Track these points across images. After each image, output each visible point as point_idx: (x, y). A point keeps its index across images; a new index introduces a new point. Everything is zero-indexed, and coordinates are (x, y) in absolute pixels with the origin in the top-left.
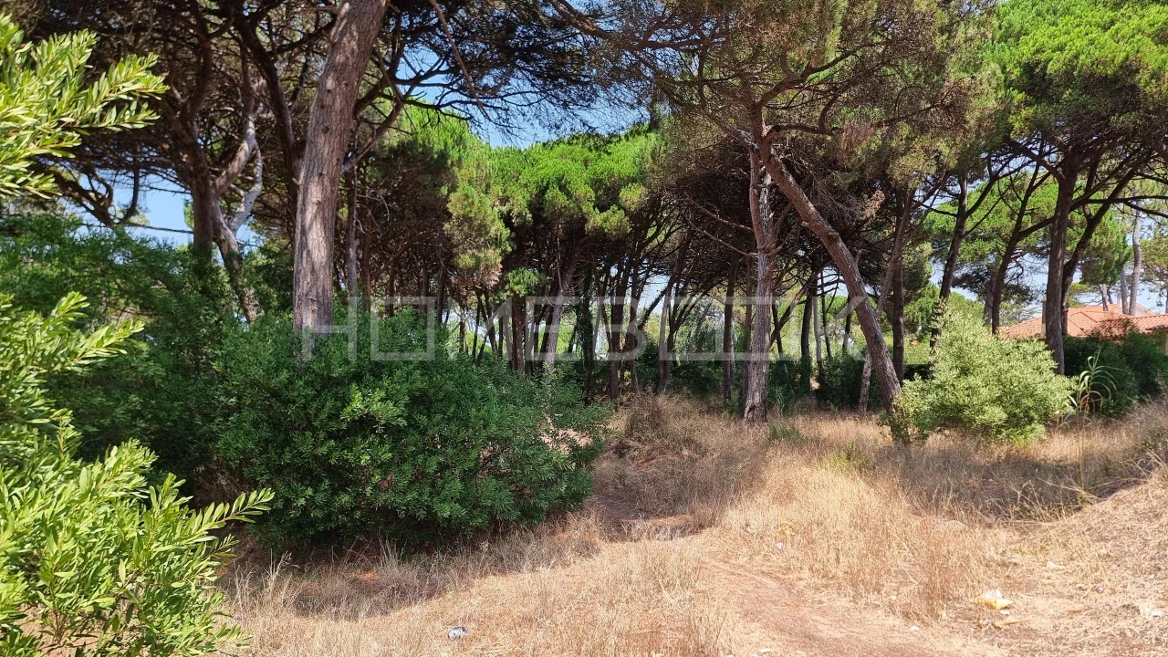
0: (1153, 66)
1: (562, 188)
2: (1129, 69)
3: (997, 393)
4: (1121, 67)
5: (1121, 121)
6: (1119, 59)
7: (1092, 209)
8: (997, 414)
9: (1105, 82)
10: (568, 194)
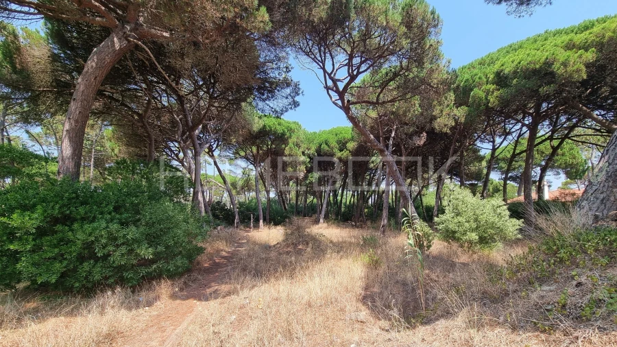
0: (562, 59)
1: (326, 144)
2: (548, 64)
3: (474, 225)
4: (544, 64)
5: (544, 90)
6: (543, 60)
7: (555, 143)
8: (474, 236)
9: (535, 72)
10: (328, 146)
